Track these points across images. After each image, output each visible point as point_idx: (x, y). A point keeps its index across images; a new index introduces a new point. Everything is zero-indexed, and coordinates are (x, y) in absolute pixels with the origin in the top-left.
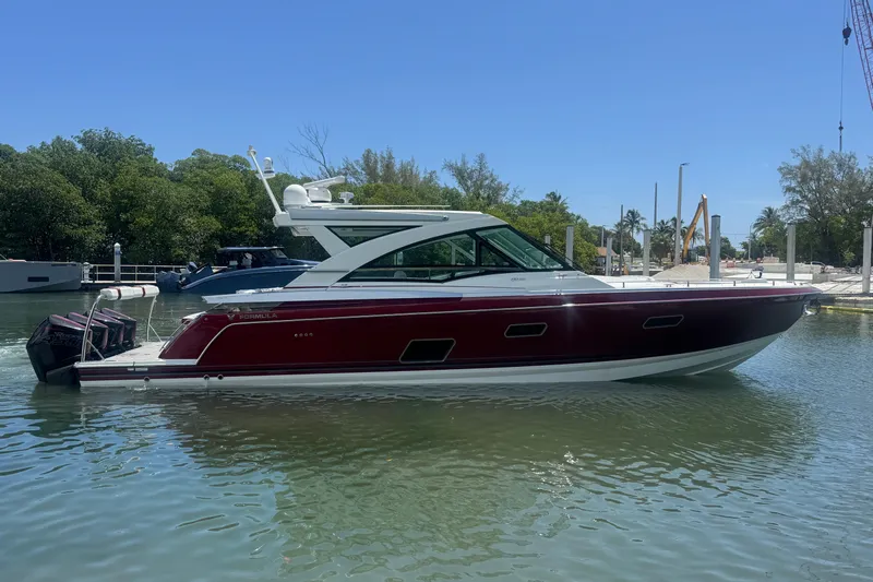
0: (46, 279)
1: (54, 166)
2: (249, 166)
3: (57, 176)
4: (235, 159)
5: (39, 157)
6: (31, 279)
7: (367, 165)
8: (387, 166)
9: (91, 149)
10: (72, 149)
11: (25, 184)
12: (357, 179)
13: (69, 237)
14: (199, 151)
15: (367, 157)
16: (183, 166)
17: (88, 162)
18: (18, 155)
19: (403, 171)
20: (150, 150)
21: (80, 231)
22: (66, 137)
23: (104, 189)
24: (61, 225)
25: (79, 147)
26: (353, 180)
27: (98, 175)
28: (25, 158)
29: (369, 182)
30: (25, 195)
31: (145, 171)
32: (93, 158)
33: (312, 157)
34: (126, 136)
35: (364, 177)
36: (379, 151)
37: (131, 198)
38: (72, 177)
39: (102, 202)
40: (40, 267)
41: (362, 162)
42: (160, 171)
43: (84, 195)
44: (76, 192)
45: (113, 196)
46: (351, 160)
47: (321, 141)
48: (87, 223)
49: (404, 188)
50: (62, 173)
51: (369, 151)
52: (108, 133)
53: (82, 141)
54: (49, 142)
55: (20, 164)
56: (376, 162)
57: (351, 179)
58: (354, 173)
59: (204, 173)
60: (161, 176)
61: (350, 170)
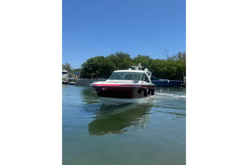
3: (111, 62)
4: (147, 56)
5: (108, 58)
7: (179, 55)
8: (184, 55)
9: (118, 56)
10: (114, 56)
11: (105, 64)
12: (176, 59)
14: (139, 55)
15: (179, 53)
16: (136, 58)
17: (117, 59)
20: (129, 55)
22: (114, 54)
23: (120, 64)
25: (116, 56)
26: (175, 59)
27: (119, 61)
28: (106, 58)
30: (106, 66)
31: (128, 60)
32: (118, 58)
33: (165, 54)
34: (125, 53)
35: (178, 58)
36: (182, 52)
37: (125, 66)
38: (114, 62)
39: (120, 67)
41: (177, 55)
42: (131, 60)
43: (116, 65)
45: (122, 66)
46: (175, 54)
47: (167, 51)
50: (112, 61)
51: (179, 52)
52: (121, 52)
53: (116, 55)
54: (110, 55)
55: (105, 60)
56: (182, 54)
57: (174, 59)
58: (175, 58)
59: (140, 60)
60: (131, 61)
61: (174, 57)
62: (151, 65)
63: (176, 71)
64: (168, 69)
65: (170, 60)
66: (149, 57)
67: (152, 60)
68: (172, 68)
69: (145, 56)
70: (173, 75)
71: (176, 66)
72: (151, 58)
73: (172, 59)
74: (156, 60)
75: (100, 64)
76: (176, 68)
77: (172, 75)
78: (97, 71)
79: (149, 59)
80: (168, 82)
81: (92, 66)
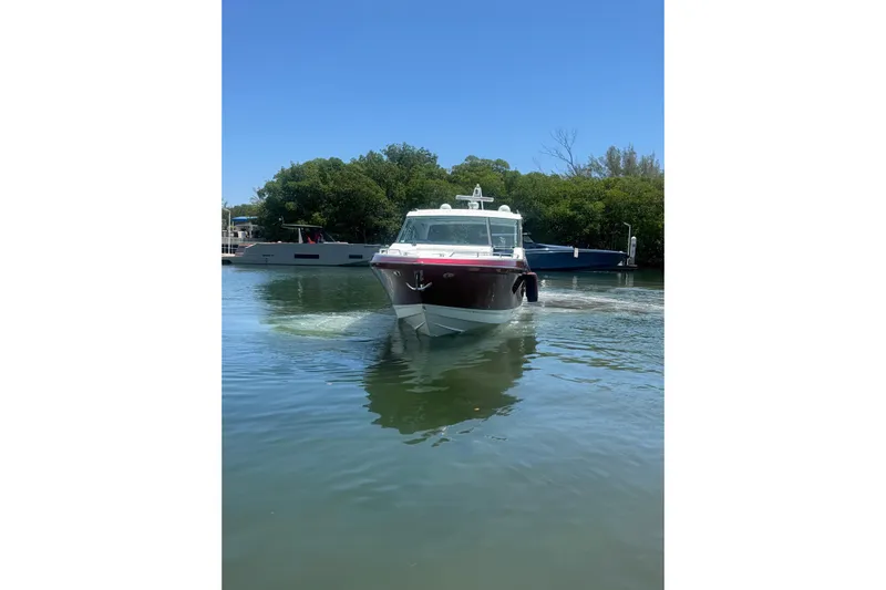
0: (361, 257)
1: (369, 173)
2: (508, 167)
3: (370, 180)
4: (498, 162)
5: (359, 167)
6: (351, 257)
7: (610, 161)
8: (629, 161)
9: (392, 159)
10: (380, 160)
11: (347, 188)
12: (600, 174)
13: (377, 226)
14: (470, 158)
15: (610, 154)
16: (458, 170)
17: (391, 169)
18: (345, 165)
19: (644, 164)
20: (435, 158)
21: (384, 222)
22: (377, 151)
23: (401, 190)
24: (371, 217)
25: (385, 158)
26: (597, 175)
27: (397, 180)
28: (349, 167)
29: (612, 176)
30: (347, 194)
31: (430, 175)
32: (395, 166)
33: (560, 156)
34: (418, 148)
35: (606, 171)
36: (622, 148)
38: (380, 181)
39: (400, 199)
40: (357, 248)
41: (605, 158)
42: (441, 175)
43: (387, 194)
44: (382, 193)
46: (596, 157)
47: (569, 142)
48: (388, 216)
49: (643, 180)
50: (373, 178)
51: (612, 149)
52: (405, 146)
53: (387, 154)
54: (365, 155)
55: (345, 173)
56: (619, 157)
57: (595, 175)
58: (598, 169)
59: (474, 175)
60: (442, 179)
61: (594, 166)
62: (514, 192)
63: (599, 217)
64: (574, 207)
65: (579, 177)
66: (505, 165)
67: (516, 175)
68: (589, 206)
69: (490, 161)
70: (591, 229)
71: (600, 200)
72: (512, 169)
73: (585, 173)
74: (529, 176)
75: (326, 187)
76: (600, 205)
77: (587, 230)
78: (317, 214)
79: (505, 173)
80: (576, 255)
81: (297, 194)
